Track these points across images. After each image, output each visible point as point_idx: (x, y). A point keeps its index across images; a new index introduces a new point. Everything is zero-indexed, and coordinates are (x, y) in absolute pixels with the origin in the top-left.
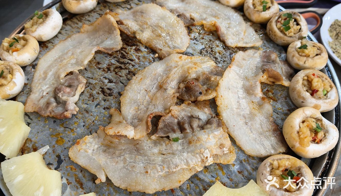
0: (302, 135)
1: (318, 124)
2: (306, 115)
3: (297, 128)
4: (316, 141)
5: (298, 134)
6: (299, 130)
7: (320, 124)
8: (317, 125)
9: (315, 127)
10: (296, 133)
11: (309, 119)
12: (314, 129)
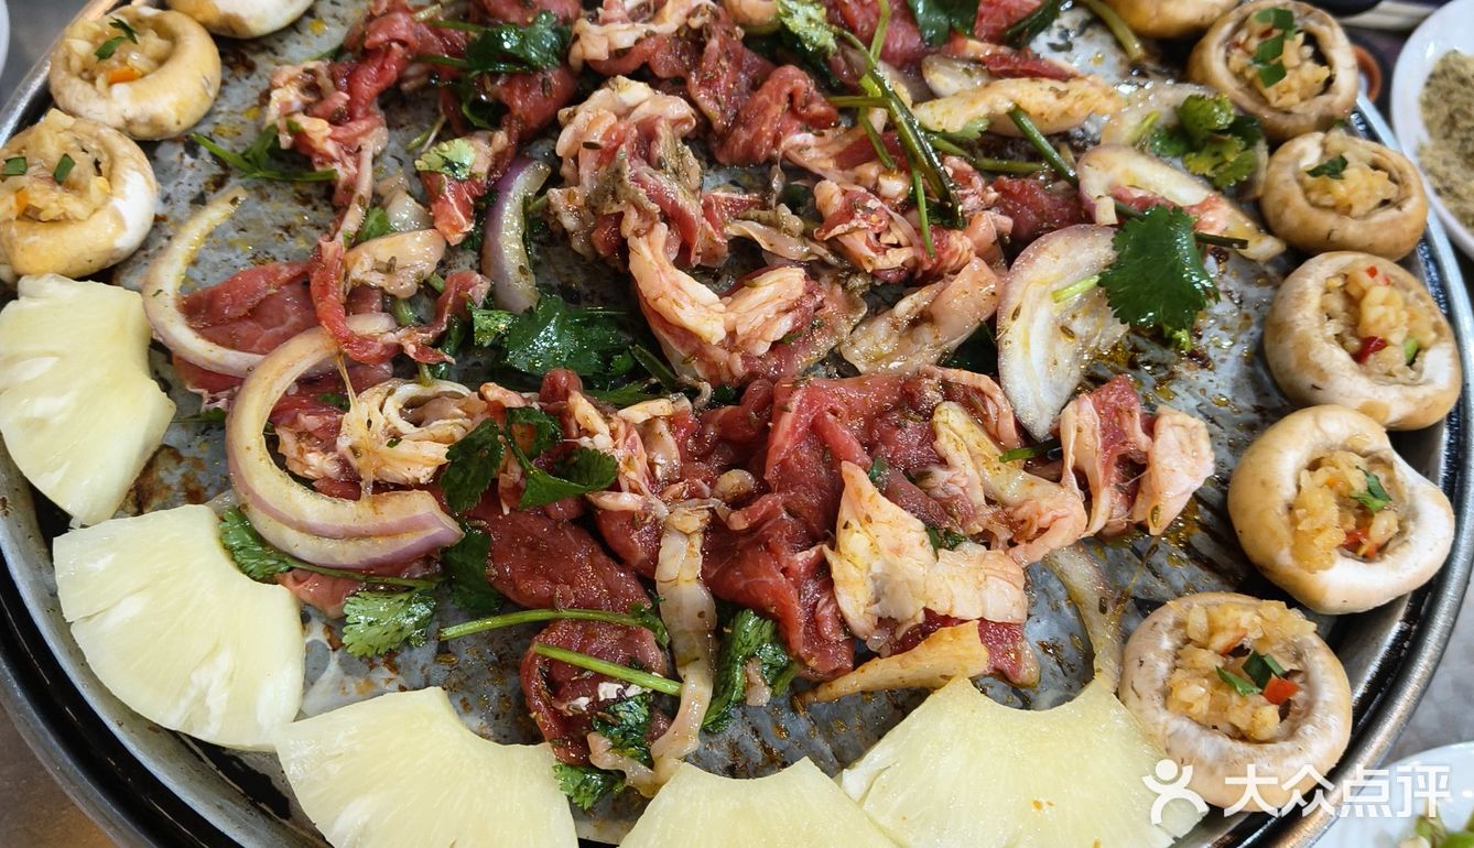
0: (1304, 523)
1: (1377, 478)
2: (1327, 438)
3: (1287, 491)
4: (1363, 551)
5: (1290, 514)
6: (1293, 498)
7: (1383, 477)
8: (1369, 479)
9: (1362, 492)
10: (1280, 509)
11: (1341, 457)
12: (1355, 498)
